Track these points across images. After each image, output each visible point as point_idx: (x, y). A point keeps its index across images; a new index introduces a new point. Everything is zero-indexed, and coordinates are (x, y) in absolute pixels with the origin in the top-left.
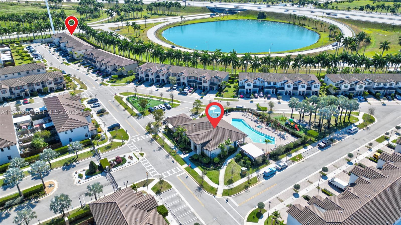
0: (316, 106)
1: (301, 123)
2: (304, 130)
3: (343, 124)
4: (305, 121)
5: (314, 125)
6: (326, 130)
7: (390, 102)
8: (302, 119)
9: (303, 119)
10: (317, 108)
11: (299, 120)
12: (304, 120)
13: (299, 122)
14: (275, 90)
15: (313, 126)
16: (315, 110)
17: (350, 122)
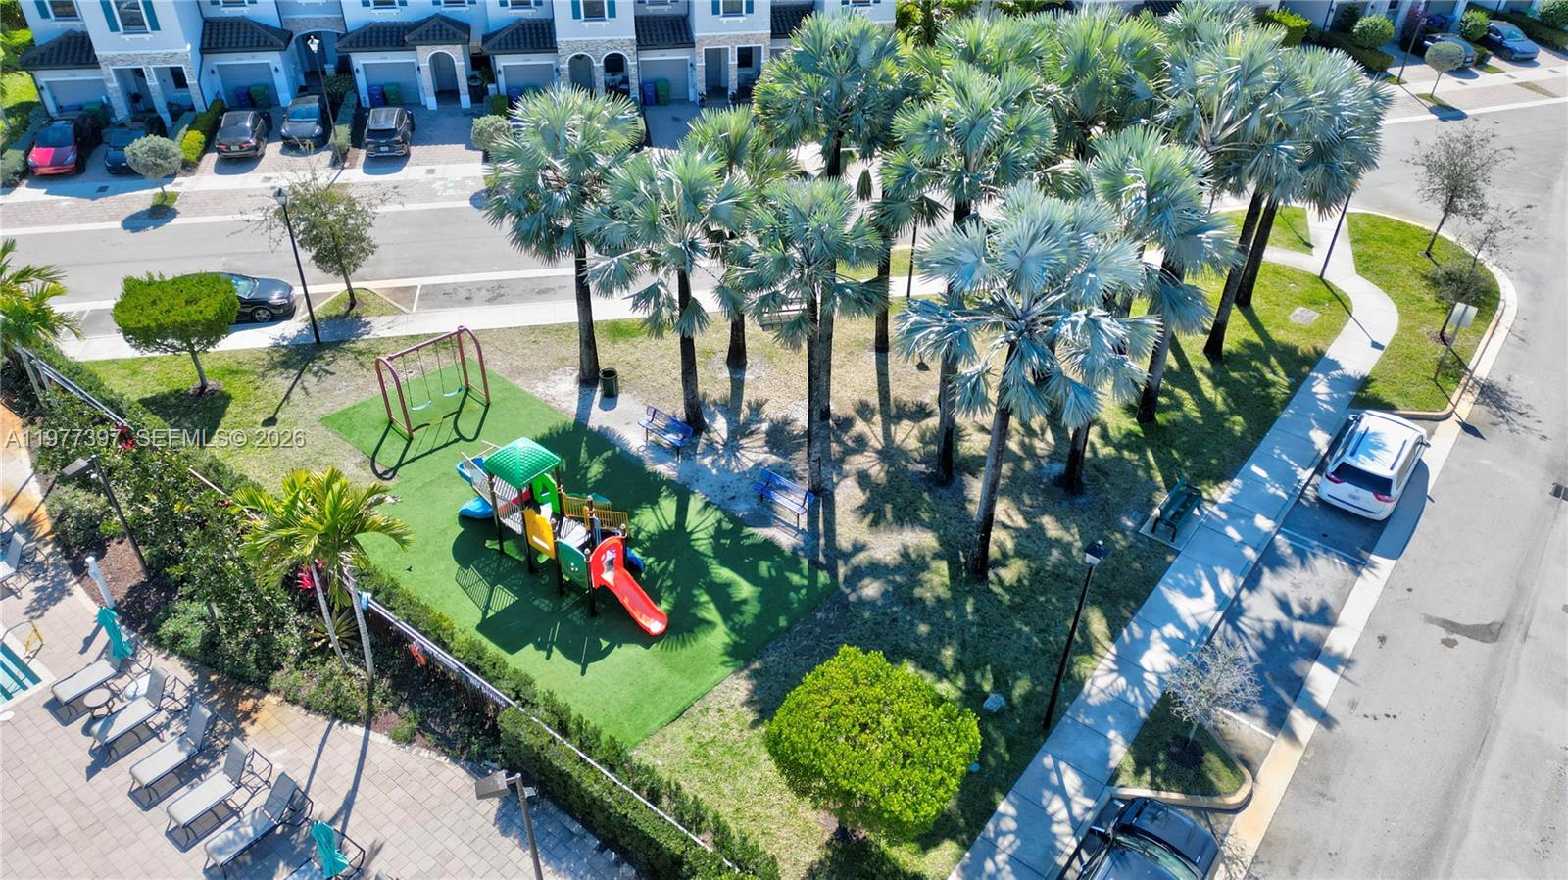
0: (877, 194)
1: (711, 446)
2: (744, 590)
3: (1217, 385)
4: (757, 408)
5: (877, 471)
6: (1051, 527)
7: (1471, 83)
8: (714, 381)
9: (738, 385)
10: (886, 224)
11: (681, 413)
12: (749, 395)
13: (676, 450)
14: (457, 54)
15: (863, 479)
16: (865, 254)
17: (1279, 336)
